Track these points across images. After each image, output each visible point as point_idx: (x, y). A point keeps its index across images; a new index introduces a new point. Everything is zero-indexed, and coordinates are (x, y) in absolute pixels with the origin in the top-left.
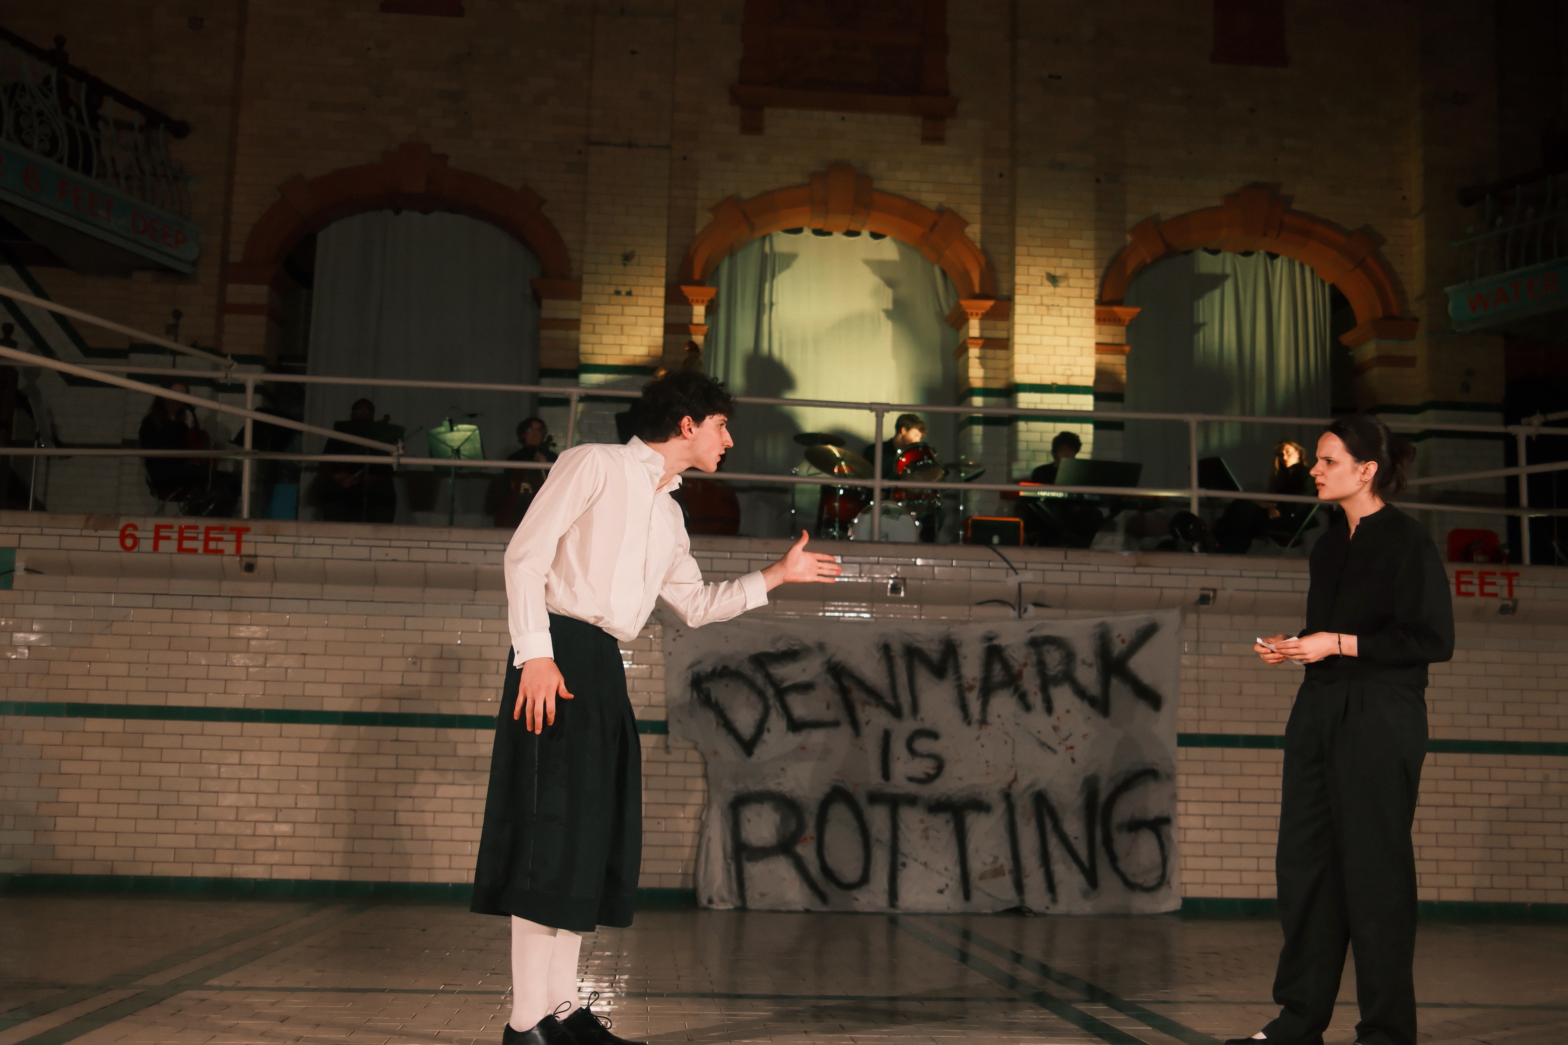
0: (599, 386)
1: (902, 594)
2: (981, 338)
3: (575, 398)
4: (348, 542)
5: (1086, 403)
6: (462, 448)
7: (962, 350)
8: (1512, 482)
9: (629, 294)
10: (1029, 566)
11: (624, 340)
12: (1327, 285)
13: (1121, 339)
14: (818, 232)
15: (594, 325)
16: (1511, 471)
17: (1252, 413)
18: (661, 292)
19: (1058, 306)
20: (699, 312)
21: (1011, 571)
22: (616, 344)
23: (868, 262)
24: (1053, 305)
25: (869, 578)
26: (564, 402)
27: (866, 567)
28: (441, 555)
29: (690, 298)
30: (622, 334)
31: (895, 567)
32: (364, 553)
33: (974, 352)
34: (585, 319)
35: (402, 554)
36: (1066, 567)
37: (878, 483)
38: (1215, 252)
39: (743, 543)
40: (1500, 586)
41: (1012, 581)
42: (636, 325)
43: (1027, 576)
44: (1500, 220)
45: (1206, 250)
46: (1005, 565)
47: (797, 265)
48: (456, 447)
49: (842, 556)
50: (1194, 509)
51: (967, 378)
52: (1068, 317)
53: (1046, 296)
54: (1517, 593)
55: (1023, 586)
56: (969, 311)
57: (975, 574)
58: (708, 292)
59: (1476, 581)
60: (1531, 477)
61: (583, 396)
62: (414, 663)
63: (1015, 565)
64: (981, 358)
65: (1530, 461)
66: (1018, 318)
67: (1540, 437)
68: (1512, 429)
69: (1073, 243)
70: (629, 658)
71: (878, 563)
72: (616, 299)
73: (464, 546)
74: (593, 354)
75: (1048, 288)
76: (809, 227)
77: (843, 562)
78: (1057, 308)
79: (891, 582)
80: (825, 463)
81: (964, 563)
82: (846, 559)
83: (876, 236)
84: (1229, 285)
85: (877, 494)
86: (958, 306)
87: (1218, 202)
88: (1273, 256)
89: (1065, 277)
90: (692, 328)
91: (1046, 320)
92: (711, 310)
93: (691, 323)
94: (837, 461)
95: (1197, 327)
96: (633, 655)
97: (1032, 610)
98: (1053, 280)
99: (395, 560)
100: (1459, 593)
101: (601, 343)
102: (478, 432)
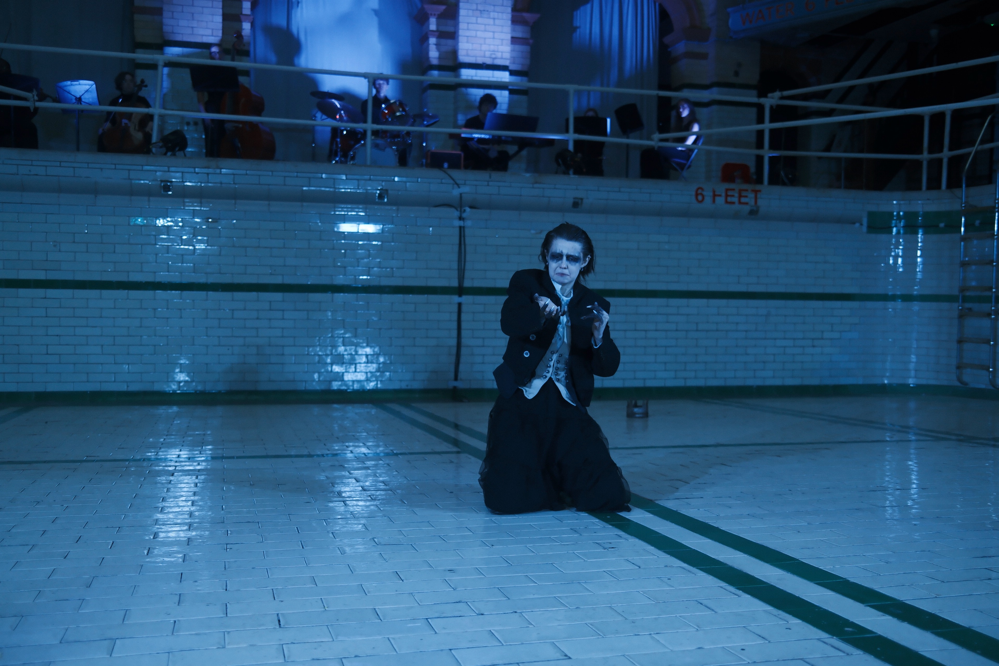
0: (178, 55)
1: (386, 200)
2: (437, 31)
3: (161, 63)
5: (504, 77)
6: (82, 97)
7: (424, 39)
8: (760, 133)
10: (468, 182)
11: (195, 24)
12: (657, 4)
13: (527, 35)
15: (173, 12)
16: (760, 127)
17: (608, 86)
19: (487, 11)
20: (247, 6)
21: (455, 186)
22: (188, 27)
24: (484, 11)
25: (363, 189)
26: (153, 67)
27: (362, 182)
28: (70, 172)
30: (193, 20)
31: (381, 182)
32: (13, 169)
33: (432, 41)
34: (165, 8)
35: (41, 171)
36: (491, 183)
37: (370, 126)
39: (279, 165)
40: (750, 198)
41: (456, 192)
42: (202, 13)
43: (465, 189)
46: (451, 181)
48: (78, 96)
49: (346, 175)
50: (571, 147)
51: (428, 58)
52: (494, 19)
53: (480, 4)
54: (760, 202)
55: (463, 195)
56: (430, 12)
57: (433, 188)
59: (737, 195)
60: (772, 131)
61: (167, 62)
62: (55, 246)
63: (458, 182)
64: (437, 45)
65: (772, 121)
66: (461, 19)
67: (778, 106)
68: (763, 100)
70: (205, 242)
71: (370, 180)
73: (86, 165)
74: (173, 33)
77: (347, 179)
78: (487, 12)
79: (378, 192)
80: (331, 112)
81: (425, 180)
82: (349, 177)
85: (369, 134)
86: (423, 8)
90: (242, 18)
91: (480, 20)
92: (255, 5)
93: (241, 14)
94: (339, 110)
95: (575, 29)
96: (208, 240)
97: (468, 209)
99: (36, 175)
100: (727, 202)
101: (178, 26)
102: (94, 86)
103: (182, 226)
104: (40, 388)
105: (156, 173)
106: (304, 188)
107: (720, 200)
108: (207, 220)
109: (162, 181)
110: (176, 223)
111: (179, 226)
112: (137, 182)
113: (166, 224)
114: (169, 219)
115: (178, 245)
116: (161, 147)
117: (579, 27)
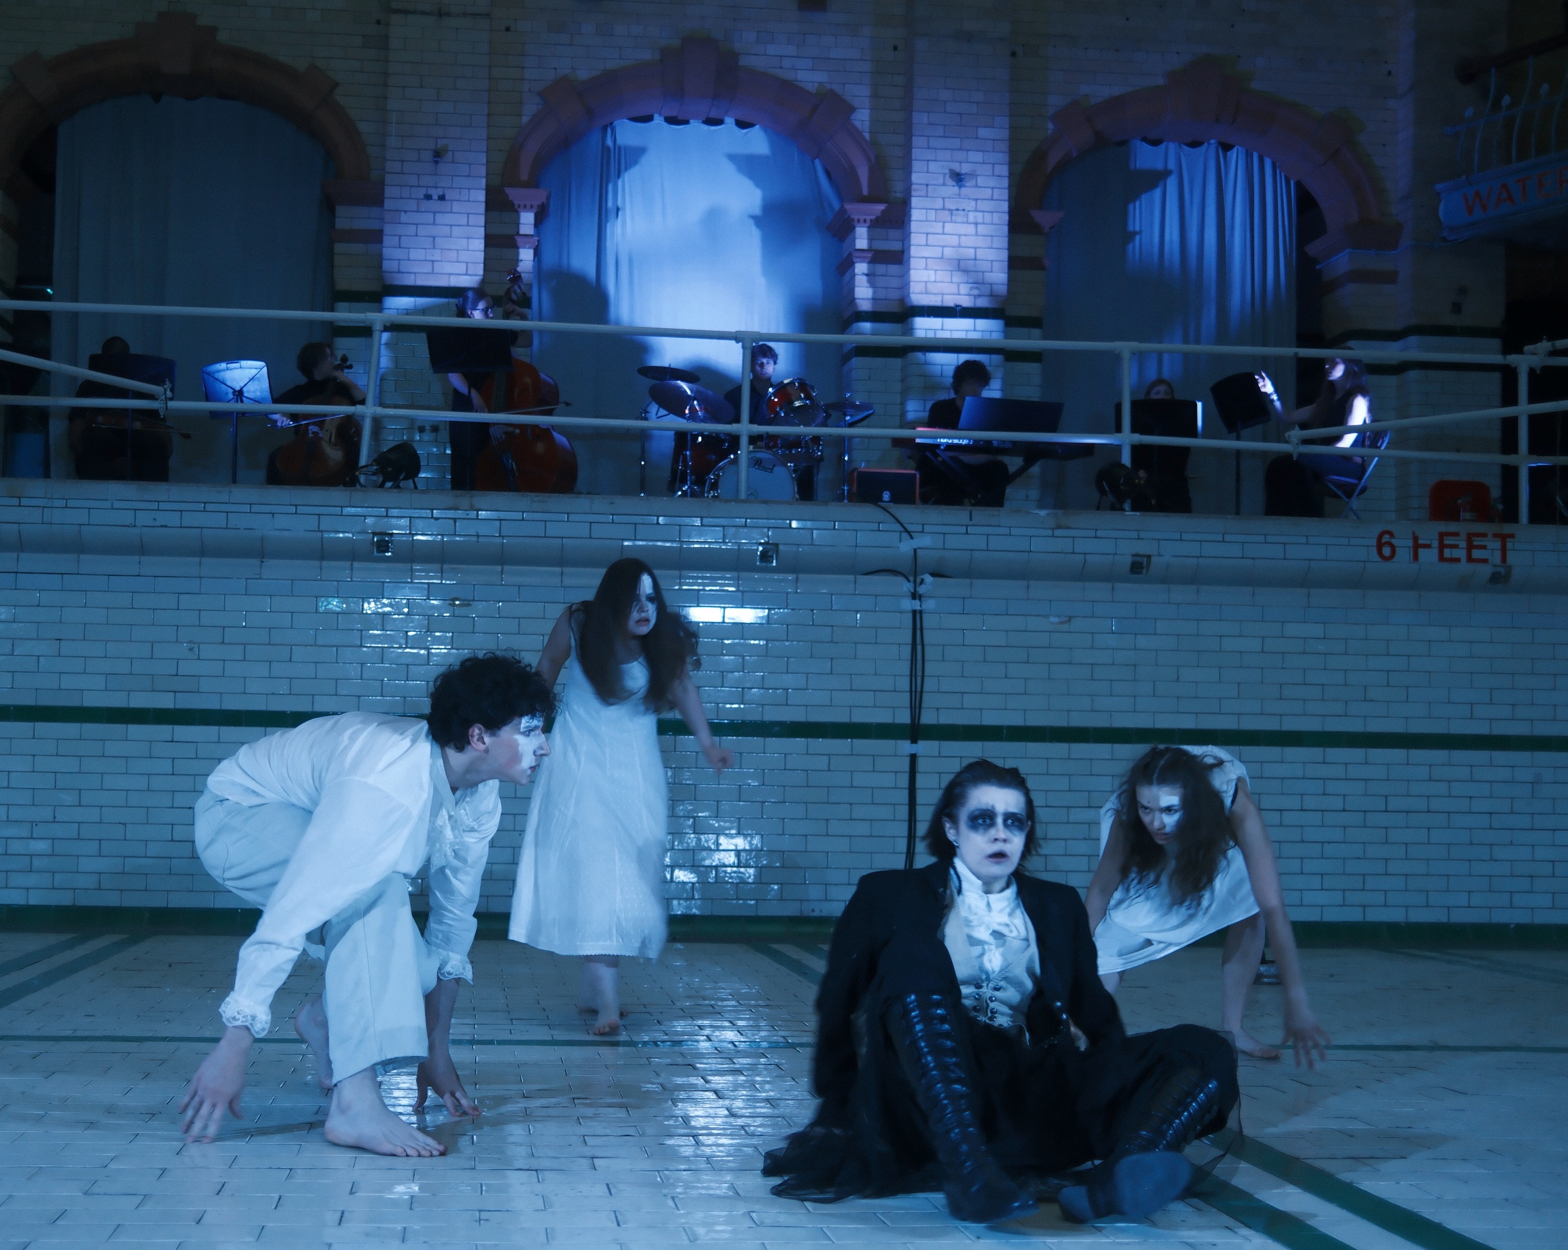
0: (407, 312)
1: (774, 563)
2: (869, 250)
3: (378, 327)
4: (107, 504)
5: (992, 329)
6: (245, 389)
7: (845, 266)
8: (1509, 425)
9: (442, 198)
10: (927, 528)
11: (437, 255)
12: (1292, 182)
13: (1039, 252)
14: (671, 120)
15: (400, 236)
16: (1508, 411)
17: (1198, 342)
18: (481, 196)
19: (964, 210)
20: (527, 220)
21: (905, 535)
22: (426, 260)
23: (732, 158)
24: (957, 210)
25: (733, 543)
26: (365, 331)
27: (731, 530)
28: (219, 520)
29: (516, 203)
30: (434, 248)
31: (766, 530)
32: (127, 517)
33: (861, 268)
34: (388, 229)
35: (173, 519)
36: (971, 529)
37: (745, 428)
38: (1155, 143)
39: (582, 503)
40: (1491, 550)
41: (906, 547)
42: (451, 236)
43: (923, 541)
44: (1506, 100)
45: (1145, 140)
46: (898, 527)
47: (645, 161)
48: (238, 388)
49: (702, 518)
50: (1126, 459)
51: (853, 300)
52: (976, 224)
53: (950, 198)
54: (1511, 557)
55: (919, 552)
56: (856, 217)
57: (863, 538)
58: (538, 196)
59: (1463, 544)
60: (1534, 420)
61: (388, 325)
62: (191, 649)
63: (910, 528)
64: (869, 275)
65: (1533, 398)
66: (914, 226)
67: (1546, 369)
68: (1513, 359)
69: (983, 132)
70: (448, 641)
71: (745, 525)
72: (426, 205)
73: (247, 508)
74: (399, 272)
75: (952, 189)
76: (660, 114)
77: (702, 525)
78: (962, 212)
79: (761, 548)
80: (675, 403)
81: (848, 525)
82: (705, 521)
83: (742, 124)
84: (1172, 183)
85: (744, 441)
86: (843, 210)
87: (1160, 81)
88: (1227, 147)
89: (973, 175)
90: (519, 240)
91: (949, 227)
92: (542, 217)
93: (518, 234)
95: (1131, 236)
96: (452, 636)
97: (928, 579)
98: (958, 178)
99: (166, 526)
100: (1442, 558)
101: (409, 260)
102: (265, 369)
103: (408, 614)
104: (158, 902)
105: (365, 519)
106: (626, 543)
107: (1429, 556)
108: (451, 602)
109: (374, 534)
110: (397, 607)
111: (403, 614)
112: (332, 535)
113: (380, 610)
114: (385, 601)
115: (400, 648)
116: (374, 474)
117: (1135, 233)
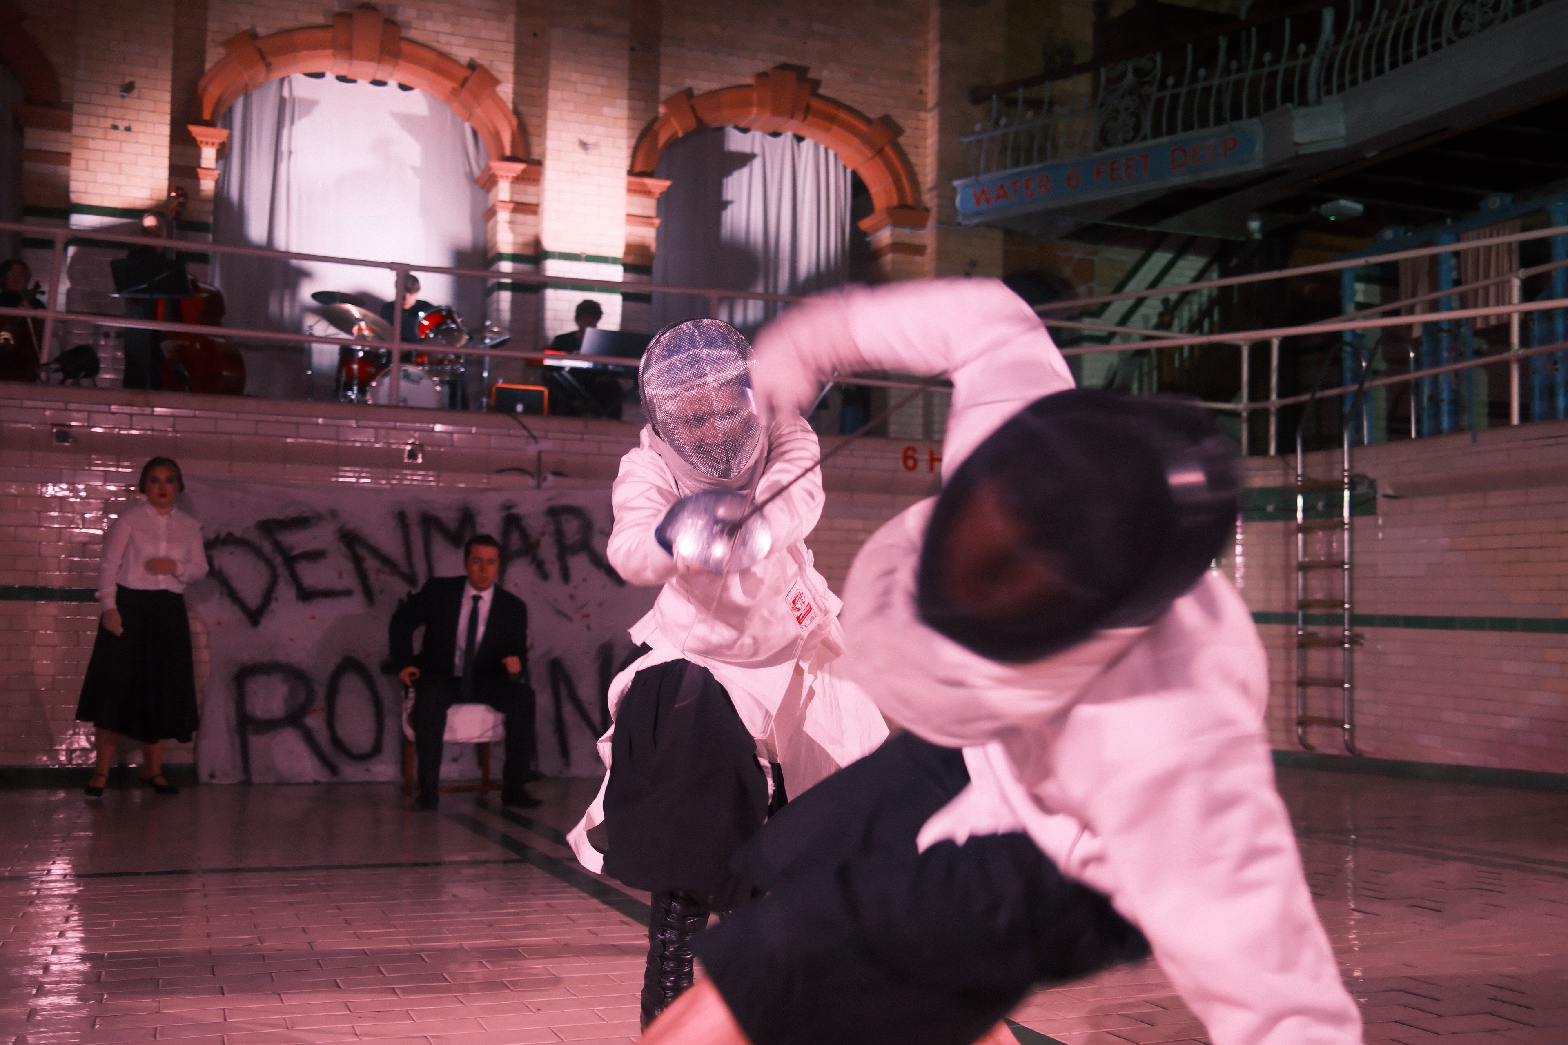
0: (95, 229)
1: (420, 461)
2: (510, 202)
3: (63, 240)
5: (616, 274)
7: (491, 213)
9: (128, 129)
10: (550, 435)
11: (122, 180)
12: (849, 171)
13: (652, 212)
14: (342, 79)
15: (87, 161)
18: (165, 130)
20: (208, 156)
21: (531, 440)
22: (113, 184)
23: (395, 115)
24: (584, 173)
25: (385, 443)
26: (50, 244)
27: (382, 432)
29: (199, 139)
30: (120, 173)
31: (411, 432)
33: (503, 216)
34: (76, 153)
36: (586, 437)
38: (745, 130)
39: (251, 404)
41: (532, 449)
42: (136, 164)
43: (546, 445)
44: (1004, 121)
45: (737, 127)
46: (524, 433)
47: (317, 111)
49: (357, 420)
51: (495, 243)
52: (599, 186)
53: (578, 162)
55: (543, 455)
56: (498, 173)
57: (494, 441)
58: (218, 134)
61: (73, 238)
63: (535, 433)
64: (511, 222)
66: (548, 184)
69: (606, 110)
71: (395, 428)
72: (112, 133)
74: (86, 193)
75: (580, 154)
76: (332, 72)
77: (358, 427)
78: (588, 175)
79: (409, 448)
80: (344, 322)
81: (485, 430)
82: (362, 423)
83: (404, 87)
84: (757, 163)
85: (396, 357)
86: (488, 168)
87: (750, 81)
88: (800, 139)
89: (597, 145)
90: (200, 171)
91: (577, 187)
92: (223, 153)
93: (200, 167)
94: (357, 321)
95: (725, 205)
97: (551, 479)
98: (584, 145)
101: (96, 182)
103: (86, 497)
105: (45, 411)
106: (289, 440)
108: (127, 488)
109: (54, 425)
110: (75, 491)
111: (81, 497)
112: (14, 425)
113: (58, 494)
114: (64, 486)
115: (77, 528)
116: (56, 371)
117: (730, 202)
